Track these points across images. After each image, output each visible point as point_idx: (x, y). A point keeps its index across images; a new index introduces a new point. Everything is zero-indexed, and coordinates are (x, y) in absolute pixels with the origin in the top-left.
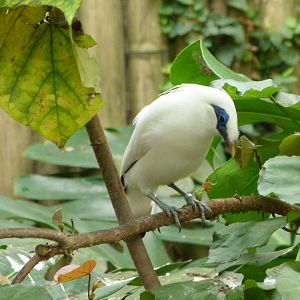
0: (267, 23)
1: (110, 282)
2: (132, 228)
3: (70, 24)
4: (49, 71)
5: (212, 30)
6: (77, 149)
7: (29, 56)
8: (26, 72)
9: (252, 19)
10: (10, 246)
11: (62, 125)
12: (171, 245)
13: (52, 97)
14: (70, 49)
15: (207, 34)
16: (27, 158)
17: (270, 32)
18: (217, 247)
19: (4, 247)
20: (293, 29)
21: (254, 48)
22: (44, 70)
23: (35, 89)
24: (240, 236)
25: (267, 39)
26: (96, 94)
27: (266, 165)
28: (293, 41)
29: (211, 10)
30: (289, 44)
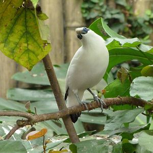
0: (136, 13)
1: (54, 141)
2: (65, 112)
3: (35, 7)
4: (24, 32)
5: (108, 16)
6: (39, 75)
7: (14, 24)
8: (13, 32)
9: (129, 11)
10: (4, 122)
11: (31, 59)
12: (86, 125)
13: (26, 45)
14: (35, 20)
15: (106, 18)
16: (13, 80)
17: (138, 17)
18: (109, 122)
19: (1, 122)
20: (149, 16)
21: (130, 25)
22: (22, 31)
23: (17, 41)
24: (120, 117)
25: (136, 21)
26: (48, 43)
27: (134, 81)
28: (149, 22)
29: (108, 6)
30: (147, 23)
